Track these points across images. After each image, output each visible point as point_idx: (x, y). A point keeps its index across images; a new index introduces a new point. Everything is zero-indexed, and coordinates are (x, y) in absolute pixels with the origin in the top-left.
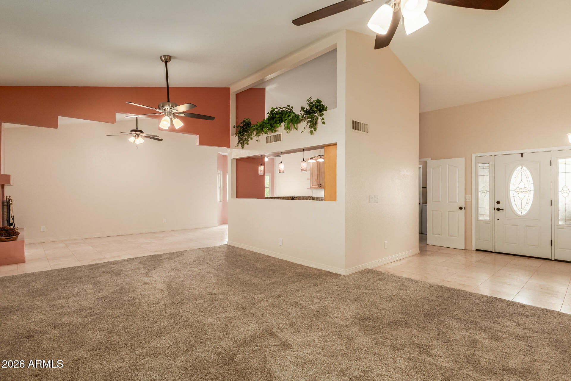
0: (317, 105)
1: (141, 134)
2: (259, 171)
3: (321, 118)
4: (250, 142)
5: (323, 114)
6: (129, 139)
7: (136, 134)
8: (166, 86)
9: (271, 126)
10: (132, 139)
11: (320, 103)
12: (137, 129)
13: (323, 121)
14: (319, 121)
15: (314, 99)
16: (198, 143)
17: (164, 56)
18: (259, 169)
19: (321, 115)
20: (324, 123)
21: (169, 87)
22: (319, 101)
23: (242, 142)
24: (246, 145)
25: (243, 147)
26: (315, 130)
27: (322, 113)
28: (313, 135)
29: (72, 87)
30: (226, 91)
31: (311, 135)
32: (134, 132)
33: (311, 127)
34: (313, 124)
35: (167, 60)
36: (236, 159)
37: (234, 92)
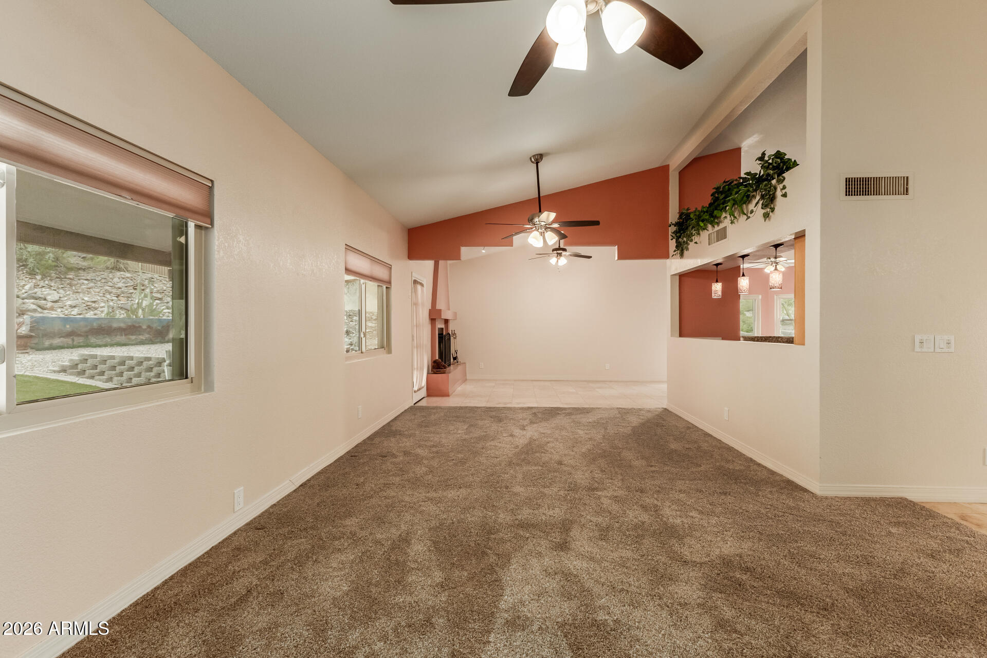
0: (776, 163)
1: (564, 253)
2: (713, 292)
3: (781, 186)
4: (691, 245)
5: (784, 179)
6: (551, 261)
7: (557, 253)
8: (537, 196)
9: (711, 215)
10: (553, 260)
11: (782, 159)
12: (559, 246)
13: (784, 191)
14: (779, 193)
15: (771, 151)
16: (616, 258)
17: (534, 156)
18: (713, 288)
19: (780, 181)
20: (785, 195)
21: (541, 195)
22: (779, 155)
23: (681, 249)
24: (685, 252)
25: (682, 255)
26: (772, 211)
27: (783, 177)
28: (769, 220)
29: (472, 214)
30: (662, 171)
31: (765, 221)
32: (555, 252)
33: (764, 206)
34: (769, 200)
35: (538, 159)
36: (680, 276)
37: (674, 170)
